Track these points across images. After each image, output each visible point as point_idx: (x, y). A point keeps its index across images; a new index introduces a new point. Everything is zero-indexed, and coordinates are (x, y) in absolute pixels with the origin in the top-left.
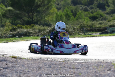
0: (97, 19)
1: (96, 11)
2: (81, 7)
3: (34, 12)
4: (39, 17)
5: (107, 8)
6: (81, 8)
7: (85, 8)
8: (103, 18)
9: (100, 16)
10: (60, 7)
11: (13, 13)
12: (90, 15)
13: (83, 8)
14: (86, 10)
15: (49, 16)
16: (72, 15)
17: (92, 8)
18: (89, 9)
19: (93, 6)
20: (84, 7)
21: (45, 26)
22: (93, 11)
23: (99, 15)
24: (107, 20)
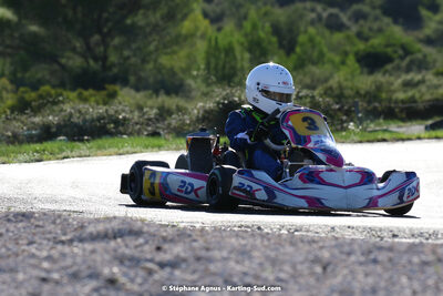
0: (389, 67)
1: (380, 30)
2: (313, 10)
3: (110, 31)
4: (135, 55)
5: (430, 19)
6: (313, 15)
7: (331, 15)
8: (412, 62)
9: (401, 52)
10: (218, 10)
11: (16, 35)
12: (355, 49)
13: (320, 18)
14: (335, 25)
15: (175, 48)
16: (276, 45)
17: (359, 16)
18: (350, 19)
19: (366, 8)
20: (324, 10)
21: (162, 92)
22: (366, 30)
23: (394, 45)
24: (434, 71)
